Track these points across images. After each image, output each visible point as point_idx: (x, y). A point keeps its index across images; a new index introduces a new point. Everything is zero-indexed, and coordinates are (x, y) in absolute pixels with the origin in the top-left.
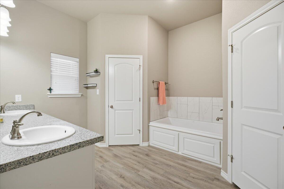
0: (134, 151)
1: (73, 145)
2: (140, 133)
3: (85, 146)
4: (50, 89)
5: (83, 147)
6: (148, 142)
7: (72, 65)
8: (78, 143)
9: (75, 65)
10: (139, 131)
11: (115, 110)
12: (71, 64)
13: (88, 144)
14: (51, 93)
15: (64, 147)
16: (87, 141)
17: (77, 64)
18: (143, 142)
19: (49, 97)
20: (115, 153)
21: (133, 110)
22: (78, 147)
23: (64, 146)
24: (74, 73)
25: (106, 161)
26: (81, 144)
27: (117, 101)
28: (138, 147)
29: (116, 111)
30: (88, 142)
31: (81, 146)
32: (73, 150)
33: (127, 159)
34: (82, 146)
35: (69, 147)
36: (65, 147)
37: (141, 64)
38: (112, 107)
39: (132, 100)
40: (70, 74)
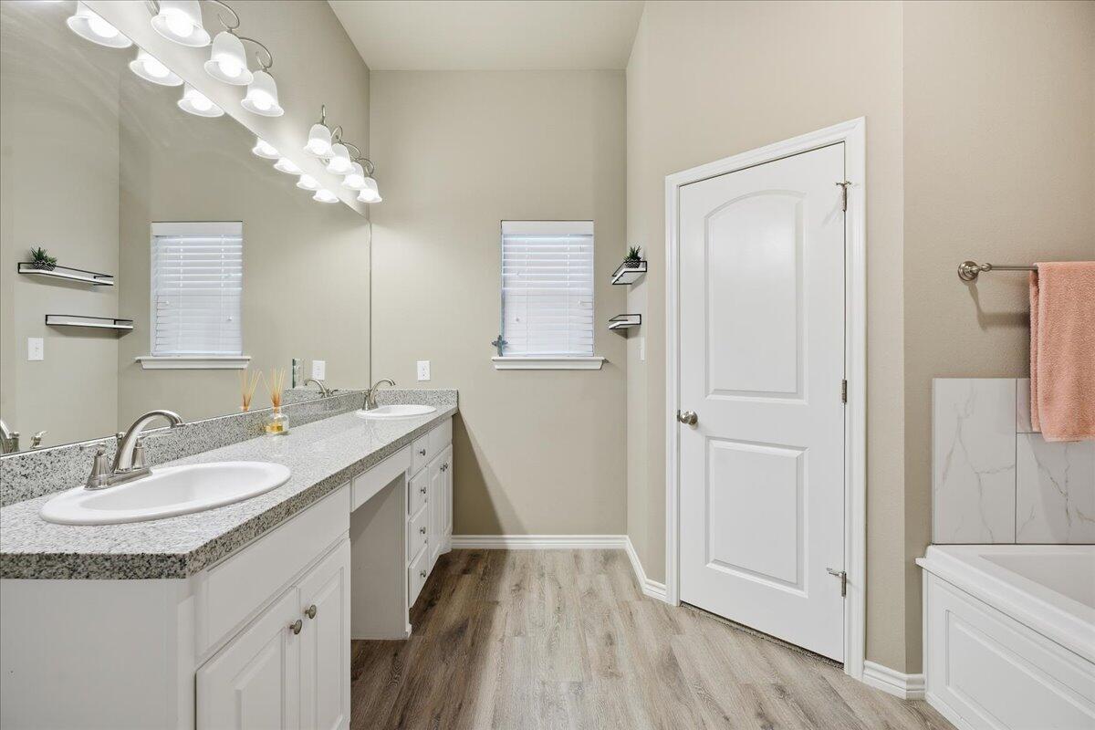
0: (781, 691)
1: (49, 557)
2: (844, 594)
3: (99, 575)
4: (500, 344)
5: (87, 577)
6: (906, 676)
7: (571, 250)
8: (67, 555)
9: (581, 250)
10: (839, 582)
11: (709, 438)
12: (569, 247)
13: (108, 573)
14: (501, 355)
15: (17, 556)
16: (107, 560)
17: (589, 244)
18: (866, 657)
19: (497, 367)
20: (677, 652)
21: (803, 449)
22: (66, 570)
23: (18, 551)
24: (577, 279)
25: (611, 672)
26: (78, 561)
27: (717, 391)
28: (826, 672)
29: (713, 442)
30: (107, 564)
31: (80, 569)
32: (48, 578)
33: (705, 714)
34: (85, 574)
35: (34, 560)
36: (21, 555)
37: (857, 176)
38: (693, 421)
39: (797, 394)
40: (565, 286)
